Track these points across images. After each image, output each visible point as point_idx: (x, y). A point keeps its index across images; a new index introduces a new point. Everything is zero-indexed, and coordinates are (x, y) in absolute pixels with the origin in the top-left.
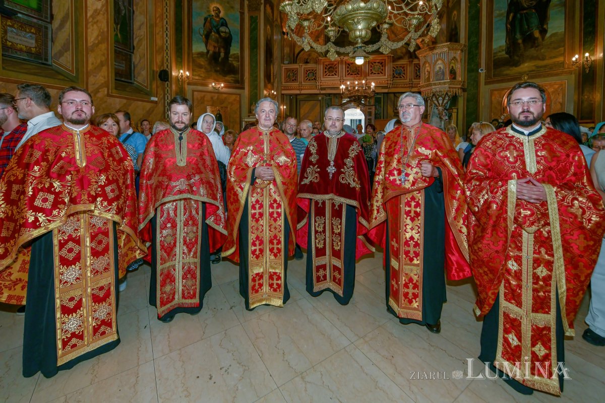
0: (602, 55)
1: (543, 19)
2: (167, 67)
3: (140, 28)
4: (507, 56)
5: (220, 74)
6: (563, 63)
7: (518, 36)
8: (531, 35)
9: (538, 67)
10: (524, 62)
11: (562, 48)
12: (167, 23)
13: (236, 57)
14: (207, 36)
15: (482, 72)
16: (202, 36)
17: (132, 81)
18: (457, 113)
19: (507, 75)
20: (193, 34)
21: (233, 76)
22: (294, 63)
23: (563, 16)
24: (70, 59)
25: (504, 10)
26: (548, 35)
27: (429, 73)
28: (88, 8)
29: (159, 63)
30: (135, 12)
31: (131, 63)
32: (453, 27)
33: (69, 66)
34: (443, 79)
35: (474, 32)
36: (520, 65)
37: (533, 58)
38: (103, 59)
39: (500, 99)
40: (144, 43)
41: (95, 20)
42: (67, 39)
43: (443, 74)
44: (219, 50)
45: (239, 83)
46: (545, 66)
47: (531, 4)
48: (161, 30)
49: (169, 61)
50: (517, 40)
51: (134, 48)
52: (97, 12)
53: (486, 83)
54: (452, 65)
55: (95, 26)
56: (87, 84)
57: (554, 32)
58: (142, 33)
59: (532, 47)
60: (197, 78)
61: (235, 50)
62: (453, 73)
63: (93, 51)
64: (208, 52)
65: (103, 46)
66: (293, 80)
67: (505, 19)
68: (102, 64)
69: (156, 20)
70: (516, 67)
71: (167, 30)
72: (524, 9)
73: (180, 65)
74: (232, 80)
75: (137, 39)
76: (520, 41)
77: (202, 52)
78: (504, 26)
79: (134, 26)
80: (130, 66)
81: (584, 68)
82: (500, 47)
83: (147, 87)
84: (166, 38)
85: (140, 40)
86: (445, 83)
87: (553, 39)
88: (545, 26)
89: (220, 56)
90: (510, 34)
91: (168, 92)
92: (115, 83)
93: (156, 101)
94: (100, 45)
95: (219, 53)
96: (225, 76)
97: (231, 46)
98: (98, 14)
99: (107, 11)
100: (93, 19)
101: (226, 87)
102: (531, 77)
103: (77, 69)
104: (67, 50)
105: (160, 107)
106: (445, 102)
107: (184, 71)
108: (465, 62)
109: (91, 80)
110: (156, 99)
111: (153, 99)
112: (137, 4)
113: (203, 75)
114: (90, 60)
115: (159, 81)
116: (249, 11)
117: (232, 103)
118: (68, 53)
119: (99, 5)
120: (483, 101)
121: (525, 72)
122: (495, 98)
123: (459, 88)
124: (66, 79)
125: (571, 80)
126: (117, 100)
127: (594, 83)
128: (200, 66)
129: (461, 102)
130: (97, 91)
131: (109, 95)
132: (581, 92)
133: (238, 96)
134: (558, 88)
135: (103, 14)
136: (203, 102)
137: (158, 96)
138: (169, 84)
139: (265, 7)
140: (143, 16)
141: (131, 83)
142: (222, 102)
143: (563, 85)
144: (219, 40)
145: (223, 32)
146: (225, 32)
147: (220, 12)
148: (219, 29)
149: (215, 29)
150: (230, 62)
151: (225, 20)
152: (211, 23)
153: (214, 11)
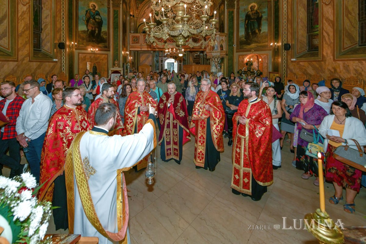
0: (281, 44)
1: (260, 25)
2: (63, 40)
3: (46, 18)
4: (245, 40)
5: (95, 43)
6: (267, 45)
7: (250, 31)
8: (255, 32)
9: (258, 46)
10: (252, 43)
11: (267, 39)
12: (63, 15)
13: (105, 33)
14: (88, 21)
15: (235, 46)
16: (84, 21)
17: (41, 49)
18: (224, 66)
19: (245, 49)
20: (79, 20)
21: (103, 44)
22: (136, 33)
23: (267, 25)
24: (7, 41)
25: (244, 18)
26: (262, 32)
28: (19, 11)
29: (58, 38)
30: (43, 9)
31: (40, 38)
32: (222, 23)
33: (6, 46)
34: (217, 50)
35: (231, 27)
37: (256, 42)
38: (27, 40)
39: (243, 60)
40: (49, 27)
41: (23, 18)
42: (5, 30)
43: (217, 47)
44: (95, 28)
45: (107, 48)
46: (260, 46)
47: (255, 17)
48: (60, 18)
49: (64, 36)
51: (42, 29)
52: (23, 13)
53: (237, 52)
54: (221, 43)
55: (23, 21)
56: (18, 55)
57: (264, 31)
58: (48, 21)
59: (255, 37)
60: (81, 45)
61: (104, 29)
62: (222, 47)
63: (21, 36)
64: (88, 30)
65: (27, 32)
66: (136, 43)
67: (244, 22)
68: (26, 43)
69: (57, 13)
70: (249, 45)
71: (63, 18)
72: (252, 19)
73: (71, 39)
74: (103, 46)
75: (44, 24)
76: (250, 34)
77: (85, 30)
79: (42, 16)
80: (40, 40)
81: (275, 49)
82: (242, 35)
83: (51, 53)
84: (63, 24)
85: (46, 25)
86: (218, 52)
87: (263, 34)
88: (260, 28)
89: (95, 32)
90: (246, 30)
91: (63, 55)
92: (34, 52)
93: (57, 61)
94: (25, 32)
95: (95, 31)
96: (98, 44)
97: (102, 27)
98: (25, 14)
99: (29, 12)
100: (22, 17)
101: (98, 50)
102: (255, 51)
103: (12, 48)
104: (5, 36)
105: (59, 64)
106: (218, 60)
107: (73, 42)
108: (227, 42)
109: (20, 53)
110: (57, 60)
111: (55, 60)
112: (45, 4)
113: (85, 44)
114: (20, 42)
115: (58, 49)
116: (113, 7)
117: (103, 60)
118: (6, 38)
119: (25, 8)
120: (235, 60)
121: (253, 48)
122: (241, 59)
123: (224, 54)
124: (5, 54)
125: (270, 53)
126: (34, 63)
127: (278, 56)
128: (83, 39)
129: (226, 61)
130: (23, 59)
131: (30, 61)
132: (274, 59)
133: (106, 55)
134: (266, 56)
135: (27, 14)
136: (84, 59)
137: (58, 57)
138: (64, 50)
139: (123, 5)
140: (48, 11)
141: (40, 51)
142: (96, 59)
143: (268, 55)
144: (95, 23)
145: (97, 19)
146: (99, 19)
147: (95, 7)
148: (95, 17)
149: (92, 17)
150: (101, 35)
151: (98, 12)
152: (90, 13)
153: (92, 6)
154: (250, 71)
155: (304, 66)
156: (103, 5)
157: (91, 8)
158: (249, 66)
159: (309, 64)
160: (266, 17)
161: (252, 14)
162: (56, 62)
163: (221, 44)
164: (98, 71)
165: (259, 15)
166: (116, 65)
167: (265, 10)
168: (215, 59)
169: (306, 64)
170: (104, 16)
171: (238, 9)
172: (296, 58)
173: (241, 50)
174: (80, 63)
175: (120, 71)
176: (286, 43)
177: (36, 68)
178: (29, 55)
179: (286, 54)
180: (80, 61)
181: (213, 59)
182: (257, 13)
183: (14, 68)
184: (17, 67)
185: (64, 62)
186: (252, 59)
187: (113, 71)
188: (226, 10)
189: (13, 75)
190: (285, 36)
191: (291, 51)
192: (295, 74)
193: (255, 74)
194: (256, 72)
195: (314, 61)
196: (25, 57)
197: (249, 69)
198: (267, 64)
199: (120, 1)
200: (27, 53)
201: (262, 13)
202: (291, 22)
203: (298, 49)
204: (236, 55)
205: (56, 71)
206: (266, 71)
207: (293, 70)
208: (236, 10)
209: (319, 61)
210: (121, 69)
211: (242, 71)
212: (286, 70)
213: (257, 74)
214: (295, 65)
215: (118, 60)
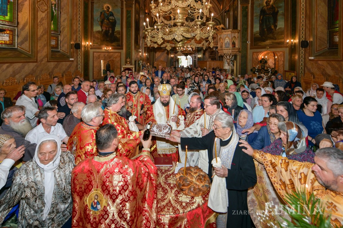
1: (275, 21)
2: (79, 41)
3: (64, 21)
4: (260, 36)
6: (284, 42)
9: (273, 43)
10: (267, 40)
11: (283, 35)
12: (79, 17)
13: (118, 32)
14: (102, 22)
15: (249, 43)
16: (99, 22)
19: (260, 45)
20: (94, 21)
21: (117, 42)
23: (284, 20)
24: (28, 45)
25: (259, 13)
26: (277, 28)
27: (222, 43)
29: (74, 39)
30: (61, 13)
31: (58, 40)
32: (235, 19)
33: (27, 49)
34: (229, 47)
35: (245, 23)
36: (265, 41)
38: (46, 42)
39: (257, 57)
40: (66, 29)
42: (26, 35)
43: (229, 44)
44: (109, 28)
45: (120, 46)
46: (276, 43)
47: (270, 12)
48: (76, 21)
49: (80, 37)
50: (264, 29)
51: (60, 32)
52: (42, 19)
53: (251, 49)
55: (42, 26)
57: (280, 27)
58: (65, 24)
59: (271, 33)
60: (96, 45)
61: (118, 28)
62: (234, 44)
63: (40, 40)
64: (102, 30)
65: (46, 36)
67: (259, 18)
68: (45, 46)
69: (73, 17)
70: (264, 42)
71: (79, 21)
72: (267, 14)
73: (86, 39)
74: (116, 45)
75: (62, 27)
76: (265, 30)
77: (99, 31)
78: (258, 22)
79: (61, 20)
80: (58, 42)
81: (292, 46)
82: (257, 31)
83: (68, 53)
84: (79, 26)
85: (63, 28)
86: (230, 49)
87: (280, 30)
88: (276, 24)
89: (109, 32)
90: (261, 25)
91: (79, 55)
92: (52, 53)
94: (44, 36)
95: (109, 30)
97: (115, 26)
99: (48, 17)
100: (41, 23)
101: (112, 49)
102: (270, 48)
103: (32, 50)
104: (26, 40)
105: (75, 63)
106: (230, 57)
107: (89, 43)
108: (240, 38)
109: (39, 55)
110: (73, 59)
111: (71, 59)
112: (63, 8)
113: (99, 43)
114: (39, 45)
115: (75, 49)
116: (126, 7)
117: (116, 58)
118: (27, 42)
119: (44, 15)
120: (249, 57)
121: (268, 45)
122: (255, 56)
123: (237, 51)
124: (26, 56)
125: (287, 50)
126: (52, 63)
127: (295, 53)
128: (98, 38)
129: (238, 58)
130: (42, 60)
131: (48, 61)
132: (291, 57)
133: (119, 54)
134: (282, 54)
135: (46, 19)
136: (99, 58)
137: (74, 57)
138: (80, 50)
139: (135, 5)
140: (66, 15)
141: (59, 51)
142: (110, 57)
143: (284, 53)
144: (109, 24)
145: (111, 19)
146: (112, 19)
147: (109, 8)
148: (109, 18)
149: (106, 18)
150: (115, 35)
151: (112, 13)
152: (104, 15)
153: (106, 8)
154: (264, 69)
155: (322, 65)
156: (117, 6)
157: (105, 9)
158: (263, 64)
159: (328, 63)
160: (283, 12)
161: (268, 9)
162: (72, 61)
163: (234, 41)
164: (111, 69)
165: (275, 10)
166: (128, 63)
167: (282, 4)
168: (226, 56)
169: (325, 63)
170: (117, 16)
171: (253, 4)
172: (314, 57)
173: (255, 47)
174: (94, 62)
175: (132, 69)
176: (304, 40)
177: (54, 67)
178: (47, 56)
179: (303, 52)
180: (94, 59)
181: (225, 56)
182: (272, 7)
183: (33, 68)
184: (36, 67)
185: (80, 61)
186: (266, 57)
187: (125, 68)
188: (239, 5)
189: (32, 75)
190: (303, 32)
191: (310, 48)
192: (312, 74)
193: (269, 72)
194: (270, 70)
195: (333, 61)
196: (44, 58)
197: (263, 67)
198: (284, 61)
199: (133, 2)
200: (45, 55)
201: (278, 8)
202: (310, 17)
203: (316, 47)
204: (250, 52)
205: (72, 70)
206: (282, 69)
207: (311, 69)
208: (250, 5)
209: (338, 61)
210: (132, 67)
211: (256, 69)
212: (303, 69)
213: (271, 72)
214: (313, 64)
215: (130, 58)
